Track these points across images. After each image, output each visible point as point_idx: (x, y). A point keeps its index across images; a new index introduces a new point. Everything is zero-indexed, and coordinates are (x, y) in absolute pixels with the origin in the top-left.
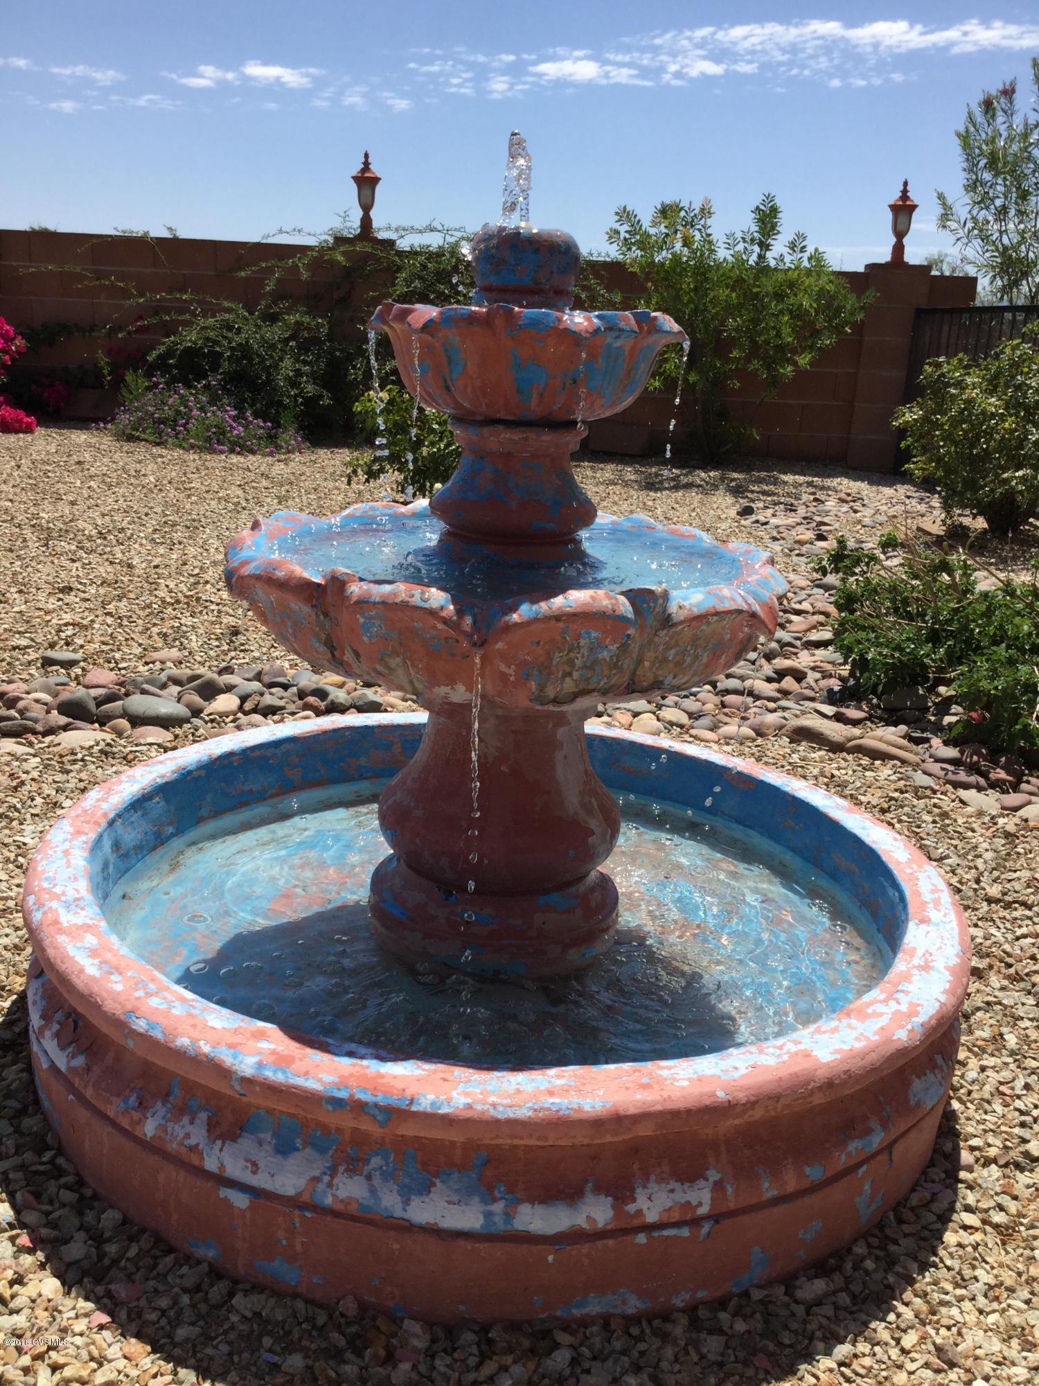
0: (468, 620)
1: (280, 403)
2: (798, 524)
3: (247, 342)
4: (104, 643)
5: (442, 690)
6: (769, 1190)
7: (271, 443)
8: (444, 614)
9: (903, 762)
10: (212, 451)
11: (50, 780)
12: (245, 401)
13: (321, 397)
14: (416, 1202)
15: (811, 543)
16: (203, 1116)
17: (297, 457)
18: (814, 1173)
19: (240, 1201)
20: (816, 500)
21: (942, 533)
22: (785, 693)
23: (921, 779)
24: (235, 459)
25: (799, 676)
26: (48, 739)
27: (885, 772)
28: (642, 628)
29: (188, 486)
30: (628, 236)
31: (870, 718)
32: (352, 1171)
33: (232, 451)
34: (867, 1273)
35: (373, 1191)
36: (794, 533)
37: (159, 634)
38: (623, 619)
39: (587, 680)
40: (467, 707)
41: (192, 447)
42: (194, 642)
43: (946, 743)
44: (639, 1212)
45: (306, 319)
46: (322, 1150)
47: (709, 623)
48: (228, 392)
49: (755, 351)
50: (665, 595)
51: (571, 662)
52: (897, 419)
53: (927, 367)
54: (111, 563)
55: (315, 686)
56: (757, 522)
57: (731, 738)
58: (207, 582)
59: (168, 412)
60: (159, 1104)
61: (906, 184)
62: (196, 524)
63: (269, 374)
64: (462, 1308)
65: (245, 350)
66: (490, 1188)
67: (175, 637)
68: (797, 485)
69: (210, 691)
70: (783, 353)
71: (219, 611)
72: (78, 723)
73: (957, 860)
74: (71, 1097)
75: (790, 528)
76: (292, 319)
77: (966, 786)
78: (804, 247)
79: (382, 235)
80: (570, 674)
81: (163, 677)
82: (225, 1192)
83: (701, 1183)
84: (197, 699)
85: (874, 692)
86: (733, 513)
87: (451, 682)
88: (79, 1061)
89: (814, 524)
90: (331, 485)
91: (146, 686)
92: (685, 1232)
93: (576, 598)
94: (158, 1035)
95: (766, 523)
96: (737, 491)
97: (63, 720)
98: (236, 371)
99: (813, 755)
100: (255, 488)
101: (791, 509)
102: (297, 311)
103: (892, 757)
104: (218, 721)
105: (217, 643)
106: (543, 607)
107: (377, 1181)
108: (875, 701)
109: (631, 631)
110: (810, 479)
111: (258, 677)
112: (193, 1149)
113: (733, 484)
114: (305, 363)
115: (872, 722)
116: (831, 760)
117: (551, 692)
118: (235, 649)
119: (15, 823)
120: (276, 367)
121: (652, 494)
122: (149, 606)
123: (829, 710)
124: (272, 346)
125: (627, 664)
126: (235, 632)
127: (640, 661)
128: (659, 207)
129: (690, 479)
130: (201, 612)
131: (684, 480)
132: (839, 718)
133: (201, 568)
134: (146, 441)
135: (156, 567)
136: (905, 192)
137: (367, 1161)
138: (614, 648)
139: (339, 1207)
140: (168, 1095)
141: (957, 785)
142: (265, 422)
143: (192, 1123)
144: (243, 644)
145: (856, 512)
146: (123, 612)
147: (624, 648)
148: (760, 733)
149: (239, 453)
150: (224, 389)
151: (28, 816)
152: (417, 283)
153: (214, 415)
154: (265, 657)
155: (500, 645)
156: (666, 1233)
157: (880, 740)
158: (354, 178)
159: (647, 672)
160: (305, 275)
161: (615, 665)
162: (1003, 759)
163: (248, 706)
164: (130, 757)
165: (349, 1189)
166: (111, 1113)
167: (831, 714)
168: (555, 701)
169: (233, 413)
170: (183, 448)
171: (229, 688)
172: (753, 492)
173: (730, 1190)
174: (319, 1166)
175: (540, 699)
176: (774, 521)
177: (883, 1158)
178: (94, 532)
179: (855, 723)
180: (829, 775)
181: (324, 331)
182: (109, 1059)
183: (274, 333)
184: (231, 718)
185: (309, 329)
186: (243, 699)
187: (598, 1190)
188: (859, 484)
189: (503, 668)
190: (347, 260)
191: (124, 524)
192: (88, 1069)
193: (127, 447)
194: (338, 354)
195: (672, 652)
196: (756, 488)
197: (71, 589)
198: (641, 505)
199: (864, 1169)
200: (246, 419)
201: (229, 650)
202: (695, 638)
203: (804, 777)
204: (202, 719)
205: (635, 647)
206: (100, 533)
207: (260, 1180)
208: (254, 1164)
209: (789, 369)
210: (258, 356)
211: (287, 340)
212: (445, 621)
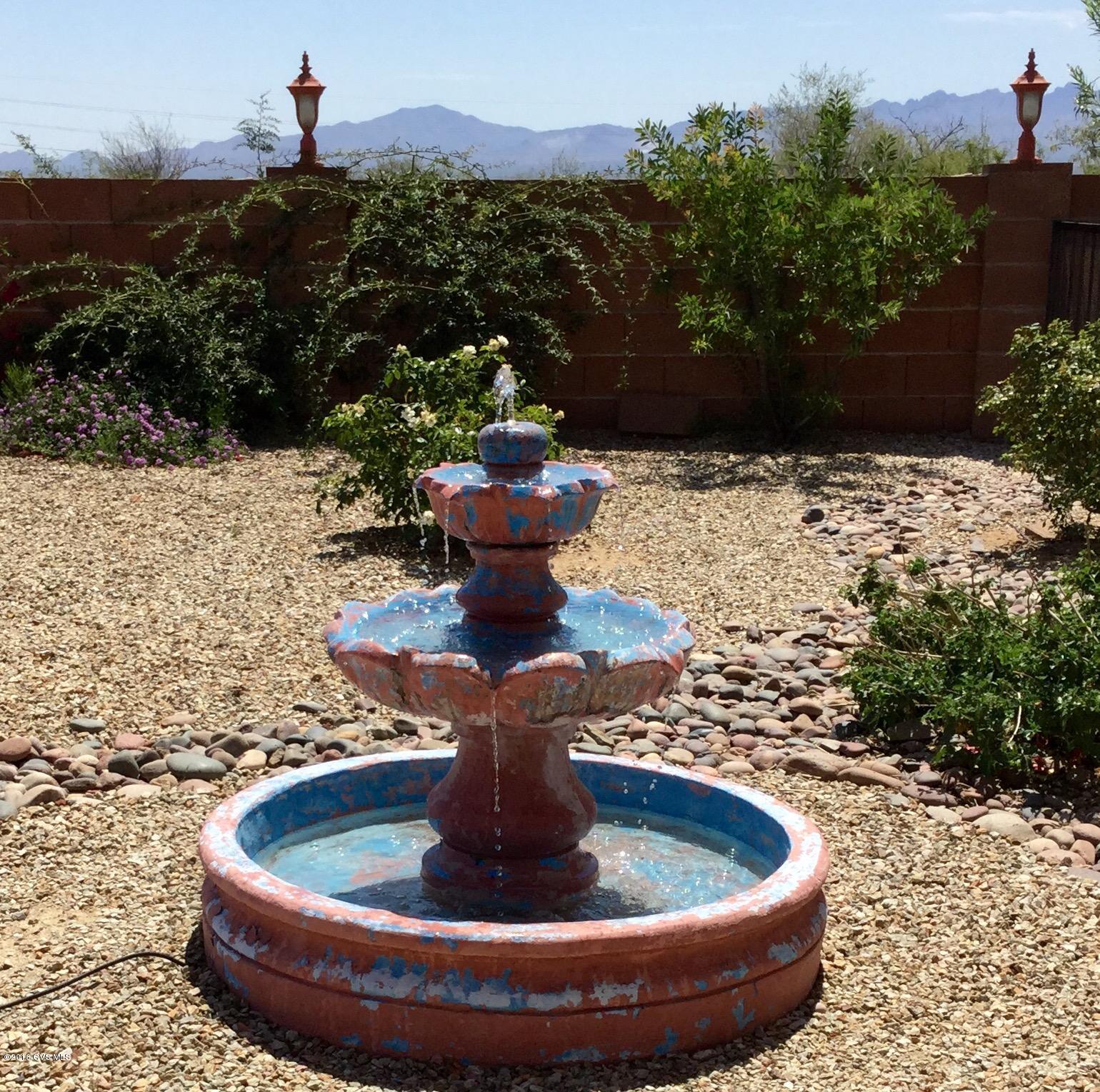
0: (487, 673)
1: (207, 395)
2: (877, 531)
3: (160, 316)
4: (116, 709)
5: (472, 717)
6: (673, 993)
7: (200, 450)
8: (472, 671)
9: (887, 786)
10: (126, 464)
11: (133, 821)
12: (160, 392)
13: (259, 384)
14: (472, 995)
15: (886, 558)
16: (349, 964)
17: (235, 467)
18: (700, 985)
19: (373, 1006)
20: (912, 494)
21: (1053, 536)
22: (796, 731)
23: (898, 799)
24: (159, 474)
25: (814, 713)
26: (111, 793)
27: (866, 795)
28: (591, 674)
29: (117, 519)
30: (654, 157)
31: (871, 750)
32: (436, 983)
33: (152, 463)
34: (739, 1049)
35: (449, 991)
36: (867, 544)
37: (164, 698)
38: (578, 669)
39: (561, 708)
40: (487, 729)
41: (101, 459)
42: (202, 705)
43: (933, 769)
44: (597, 999)
45: (234, 280)
46: (418, 973)
47: (634, 670)
48: (138, 384)
49: (830, 295)
50: (605, 654)
51: (549, 697)
52: (984, 401)
53: (1018, 336)
54: (78, 624)
55: (331, 741)
56: (825, 530)
57: (729, 773)
58: (187, 641)
59: (63, 416)
60: (320, 961)
61: (1032, 56)
62: (149, 571)
63: (189, 356)
64: (501, 1058)
65: (158, 327)
66: (514, 987)
67: (181, 700)
68: (895, 470)
69: (237, 748)
70: (863, 301)
71: (213, 673)
72: (129, 779)
73: (900, 857)
74: (259, 971)
75: (865, 536)
76: (215, 281)
77: (936, 803)
78: (892, 153)
79: (327, 163)
80: (549, 704)
81: (186, 737)
82: (364, 1003)
83: (632, 985)
84: (229, 756)
85: (880, 726)
86: (797, 518)
87: (478, 712)
88: (264, 949)
89: (897, 531)
90: (287, 506)
91: (174, 746)
92: (624, 1013)
93: (552, 658)
94: (322, 917)
95: (836, 532)
96: (811, 485)
97: (117, 777)
98: (145, 353)
99: (805, 784)
100: (198, 517)
101: (874, 508)
102: (223, 271)
103: (877, 782)
104: (251, 773)
105: (223, 705)
106: (531, 664)
107: (450, 986)
108: (881, 734)
109: (584, 676)
110: (913, 460)
111: (274, 734)
112: (344, 980)
113: (808, 474)
114: (236, 338)
115: (872, 754)
116: (820, 787)
117: (538, 715)
118: (243, 710)
119: (120, 852)
120: (200, 347)
121: (697, 494)
122: (140, 670)
123: (834, 744)
124: (193, 320)
125: (584, 696)
126: (237, 693)
127: (592, 694)
128: (695, 113)
129: (751, 469)
130: (194, 674)
131: (742, 471)
132: (843, 752)
133: (175, 626)
134: (39, 453)
135: (127, 626)
136: (1031, 66)
137: (444, 977)
138: (575, 686)
139: (430, 1001)
140: (325, 956)
141: (928, 803)
142: (189, 420)
143: (342, 968)
144: (248, 705)
145: (958, 509)
146: (117, 677)
147: (581, 686)
148: (758, 767)
149: (161, 466)
150: (132, 377)
151: (128, 847)
152: (379, 226)
153: (125, 417)
154: (273, 716)
155: (506, 688)
156: (613, 1012)
157: (871, 768)
158: (289, 88)
159: (597, 702)
160: (236, 232)
161: (576, 696)
162: (978, 779)
163: (273, 760)
164: (189, 803)
165: (435, 991)
166: (289, 972)
167: (835, 748)
168: (542, 721)
169: (149, 412)
170: (89, 462)
171: (253, 745)
172: (832, 484)
173: (649, 989)
174: (418, 980)
175: (532, 720)
176: (848, 528)
177: (750, 986)
178: (42, 588)
179: (855, 755)
180: (813, 799)
181: (260, 295)
182: (284, 944)
183: (195, 302)
184: (261, 771)
185: (237, 292)
186: (269, 754)
187: (573, 988)
188: (980, 464)
189: (509, 701)
190: (287, 203)
191: (70, 576)
192: (271, 951)
193: (17, 463)
194: (279, 325)
195: (612, 688)
196: (837, 479)
197: (53, 655)
198: (680, 514)
199: (736, 990)
200: (164, 418)
201: (238, 711)
202: (627, 680)
203: (790, 802)
204: (235, 772)
205: (588, 686)
206: (48, 588)
207: (385, 992)
208: (381, 983)
209: (872, 322)
210: (176, 332)
211: (211, 312)
212: (474, 675)
